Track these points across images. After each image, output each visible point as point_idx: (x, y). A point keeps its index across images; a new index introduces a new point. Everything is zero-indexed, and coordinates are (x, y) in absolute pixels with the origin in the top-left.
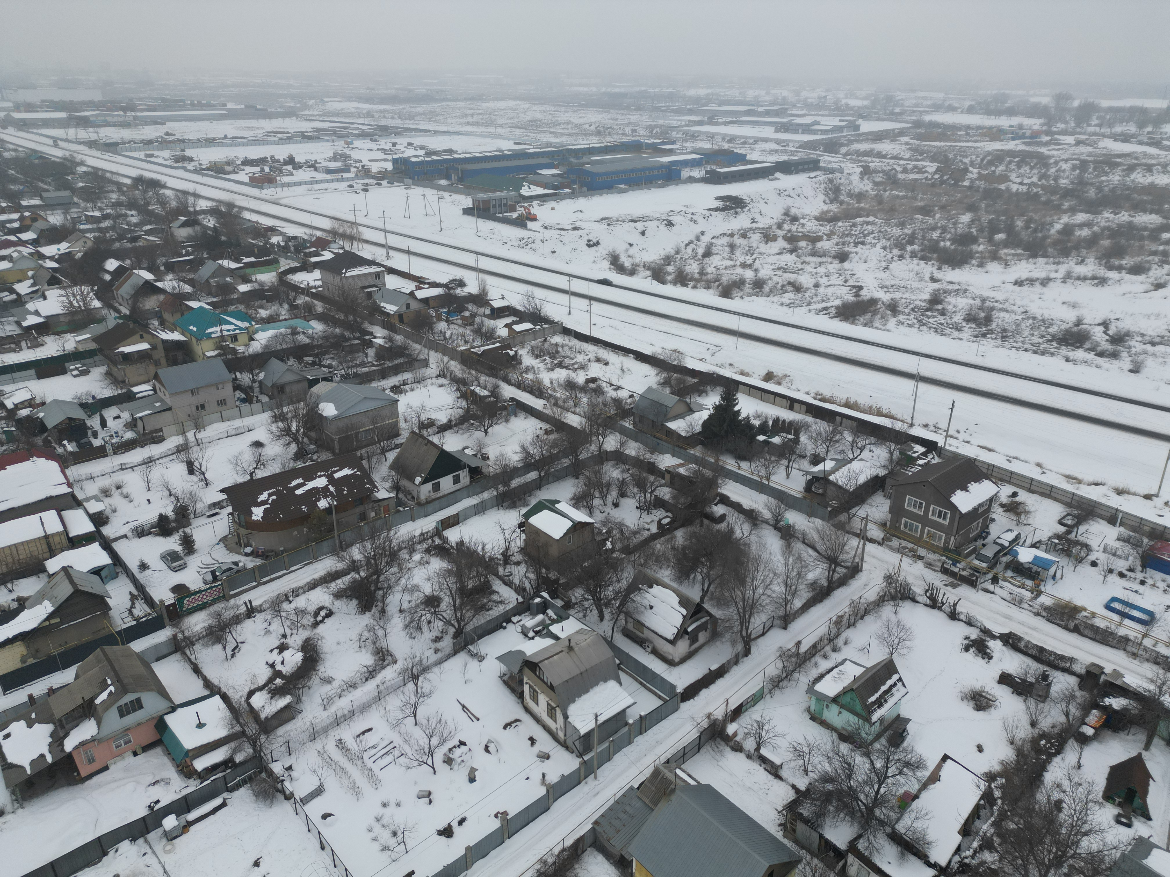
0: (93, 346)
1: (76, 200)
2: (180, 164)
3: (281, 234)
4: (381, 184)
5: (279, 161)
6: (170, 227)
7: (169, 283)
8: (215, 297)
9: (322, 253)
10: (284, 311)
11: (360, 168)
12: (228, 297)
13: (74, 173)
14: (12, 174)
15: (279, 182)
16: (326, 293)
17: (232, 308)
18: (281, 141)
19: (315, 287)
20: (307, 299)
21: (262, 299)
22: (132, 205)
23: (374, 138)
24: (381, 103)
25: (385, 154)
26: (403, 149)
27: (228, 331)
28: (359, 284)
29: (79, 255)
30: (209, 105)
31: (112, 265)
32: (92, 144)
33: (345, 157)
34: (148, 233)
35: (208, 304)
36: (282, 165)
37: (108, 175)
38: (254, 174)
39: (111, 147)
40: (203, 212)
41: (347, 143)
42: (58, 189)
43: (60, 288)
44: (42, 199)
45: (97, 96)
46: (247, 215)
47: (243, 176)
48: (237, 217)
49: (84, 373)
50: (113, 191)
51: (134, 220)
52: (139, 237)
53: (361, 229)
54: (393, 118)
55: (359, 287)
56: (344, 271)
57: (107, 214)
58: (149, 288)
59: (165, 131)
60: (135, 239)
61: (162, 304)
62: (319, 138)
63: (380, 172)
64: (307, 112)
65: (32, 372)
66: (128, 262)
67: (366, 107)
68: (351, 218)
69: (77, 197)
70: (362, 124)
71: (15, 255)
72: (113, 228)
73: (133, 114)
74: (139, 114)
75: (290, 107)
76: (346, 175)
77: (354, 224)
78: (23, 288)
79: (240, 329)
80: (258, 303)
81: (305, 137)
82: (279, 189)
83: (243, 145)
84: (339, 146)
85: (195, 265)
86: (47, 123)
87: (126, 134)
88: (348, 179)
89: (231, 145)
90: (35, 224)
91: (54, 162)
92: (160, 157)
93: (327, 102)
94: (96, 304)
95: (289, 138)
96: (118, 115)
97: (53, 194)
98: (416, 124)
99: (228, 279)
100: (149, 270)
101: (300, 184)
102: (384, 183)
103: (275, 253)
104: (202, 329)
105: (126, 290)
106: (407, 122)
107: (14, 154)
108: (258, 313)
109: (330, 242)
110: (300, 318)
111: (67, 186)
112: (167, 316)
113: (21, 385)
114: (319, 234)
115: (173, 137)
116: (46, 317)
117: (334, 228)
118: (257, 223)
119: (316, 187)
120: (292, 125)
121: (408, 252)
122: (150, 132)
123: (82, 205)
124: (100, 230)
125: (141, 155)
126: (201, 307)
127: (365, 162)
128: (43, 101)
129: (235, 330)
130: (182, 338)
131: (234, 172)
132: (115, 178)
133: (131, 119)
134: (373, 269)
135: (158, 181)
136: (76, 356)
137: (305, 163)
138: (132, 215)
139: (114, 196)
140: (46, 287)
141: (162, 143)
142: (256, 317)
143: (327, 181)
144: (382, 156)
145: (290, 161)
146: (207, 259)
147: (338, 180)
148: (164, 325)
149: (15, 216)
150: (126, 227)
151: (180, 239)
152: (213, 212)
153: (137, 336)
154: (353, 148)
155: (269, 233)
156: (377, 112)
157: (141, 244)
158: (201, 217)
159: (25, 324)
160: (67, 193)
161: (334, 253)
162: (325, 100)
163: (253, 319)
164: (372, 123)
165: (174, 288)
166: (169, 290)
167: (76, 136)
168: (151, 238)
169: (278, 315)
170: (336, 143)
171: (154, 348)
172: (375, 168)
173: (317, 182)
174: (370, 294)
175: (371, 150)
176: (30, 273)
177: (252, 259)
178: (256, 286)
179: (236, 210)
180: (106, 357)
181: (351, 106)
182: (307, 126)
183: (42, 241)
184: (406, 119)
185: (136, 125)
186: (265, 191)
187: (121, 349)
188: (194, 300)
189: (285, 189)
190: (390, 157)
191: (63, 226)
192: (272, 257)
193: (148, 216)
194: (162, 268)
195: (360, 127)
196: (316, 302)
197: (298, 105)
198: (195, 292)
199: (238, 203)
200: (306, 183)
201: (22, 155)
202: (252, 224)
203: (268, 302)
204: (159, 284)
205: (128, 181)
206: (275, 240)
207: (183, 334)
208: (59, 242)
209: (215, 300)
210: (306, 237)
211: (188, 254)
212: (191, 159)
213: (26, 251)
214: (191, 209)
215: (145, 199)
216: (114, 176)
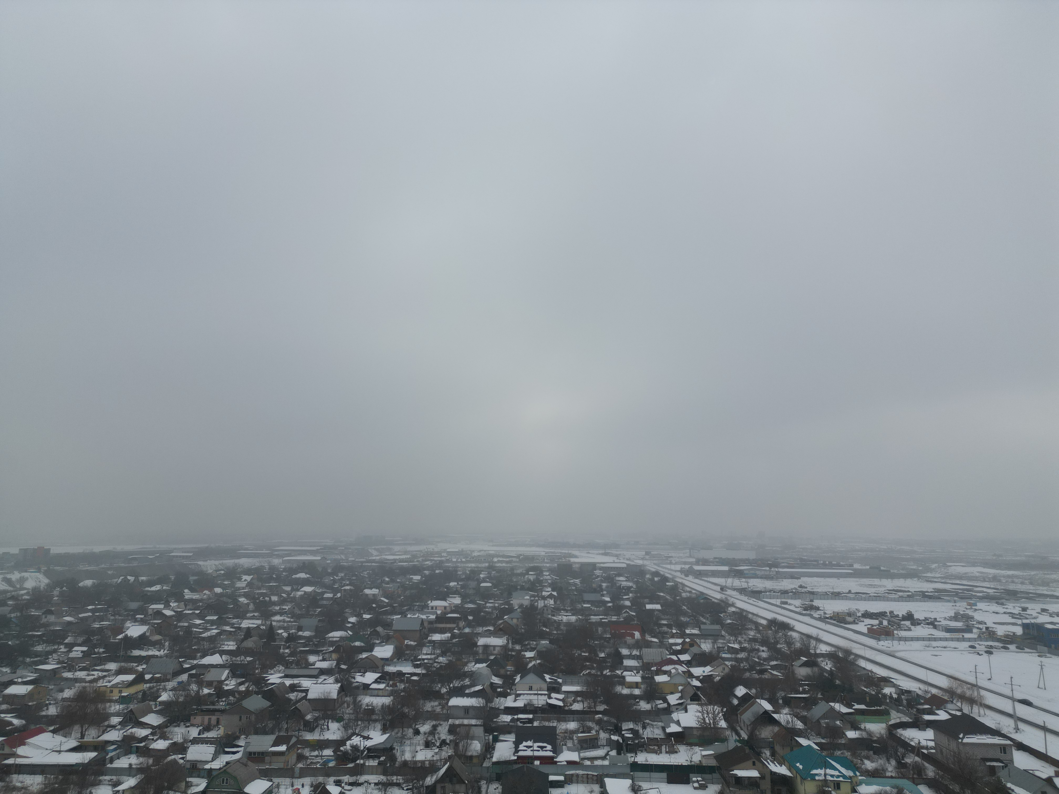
0: (713, 763)
1: (723, 633)
2: (808, 612)
3: (894, 686)
4: (1008, 648)
5: (897, 616)
6: (792, 665)
7: (783, 717)
8: (823, 738)
9: (937, 712)
10: (891, 768)
11: (984, 630)
12: (836, 741)
13: (725, 612)
14: (684, 609)
15: (896, 636)
16: (939, 757)
17: (838, 753)
18: (901, 599)
19: (927, 748)
20: (917, 759)
21: (869, 750)
22: (764, 642)
23: (1000, 601)
24: (1009, 569)
25: (1013, 618)
26: (1035, 614)
27: (832, 776)
28: (979, 754)
29: (718, 678)
30: (838, 566)
31: (741, 691)
32: (742, 591)
33: (967, 618)
34: (774, 667)
35: (816, 744)
36: (901, 620)
37: (750, 616)
38: (872, 625)
39: (756, 594)
40: (822, 655)
41: (969, 604)
42: (712, 623)
43: (698, 704)
44: (700, 630)
45: (752, 555)
46: (862, 663)
47: (862, 627)
48: (853, 663)
49: (703, 787)
50: (751, 629)
51: (764, 655)
52: (766, 670)
53: (983, 693)
54: (1022, 583)
55: (979, 757)
56: (961, 736)
57: (744, 647)
58: (767, 719)
59: (799, 584)
60: (762, 672)
61: (775, 736)
62: (940, 598)
63: (1007, 636)
64: (929, 575)
65: (664, 775)
66: (754, 691)
67: (992, 571)
68: (971, 679)
69: (724, 631)
70: (988, 588)
71: (673, 671)
72: (746, 659)
73: (777, 570)
74: (781, 570)
75: (912, 569)
76: (967, 635)
77: (974, 686)
78: (673, 699)
79: (844, 776)
80: (864, 753)
81: (925, 596)
82: (896, 643)
83: (865, 600)
84: (962, 607)
85: (809, 703)
86: (715, 574)
87: (768, 584)
88: (969, 640)
89: (854, 599)
90: (691, 649)
91: (714, 602)
92: (792, 604)
93: (950, 566)
94: (723, 724)
95: (908, 596)
96: (765, 570)
97: (709, 627)
98: (1052, 591)
99: (838, 723)
100: (770, 701)
101: (918, 639)
102: (1012, 647)
103: (887, 704)
104: (808, 768)
105: (748, 716)
106: (1041, 588)
107: (688, 594)
108: (863, 764)
109: (946, 702)
110: (908, 779)
111: (719, 621)
112: (778, 748)
113: (655, 785)
114: (934, 691)
115: (805, 590)
116: (684, 728)
117: (951, 688)
118: (872, 672)
119: (934, 644)
120: (913, 585)
121: (1044, 728)
122: (787, 584)
123: (727, 638)
124: (736, 660)
125: (778, 602)
126: (809, 746)
127: (990, 624)
128: (715, 558)
129: (838, 777)
130: (788, 773)
131: (854, 622)
132: (755, 619)
133: (774, 573)
134: (997, 740)
135: (788, 624)
136: (698, 769)
137: (924, 620)
138: (763, 651)
139: (752, 633)
140: (689, 701)
141: (796, 594)
142: (860, 768)
143: (946, 639)
144: (1009, 619)
145: (909, 617)
146: (821, 699)
147: (958, 640)
148: (775, 757)
149: (680, 641)
150: (757, 660)
151: (799, 677)
152: (831, 656)
153: (750, 763)
154: (976, 610)
155: (882, 684)
156: (1004, 577)
157: (766, 677)
158: (820, 660)
159: (668, 730)
160: (717, 627)
161: (950, 714)
162: (948, 564)
163: (858, 769)
164: (999, 587)
165: (788, 722)
166: (783, 723)
167: (732, 584)
168: (775, 673)
169: (884, 770)
170: (958, 604)
171: (762, 777)
172: (1001, 631)
173: (935, 639)
174: (993, 769)
175: (997, 613)
176: (680, 688)
177: (863, 707)
178: (865, 735)
179: (852, 657)
180: (723, 777)
181: (975, 571)
182: (927, 587)
183: (694, 663)
184: (1039, 585)
185: (777, 578)
186: (881, 643)
187: (736, 772)
188: (804, 737)
189: (902, 643)
190: (1019, 622)
191: (710, 653)
192: (883, 707)
193: (775, 653)
194: (781, 701)
195: (985, 590)
196: (927, 765)
197: (920, 568)
198: (806, 730)
199: (854, 651)
200: (923, 639)
201: (694, 596)
202: (866, 672)
203: (875, 753)
204: (776, 716)
205: (764, 622)
206: (887, 691)
207: (790, 770)
208: (705, 666)
209: (823, 741)
210: (920, 693)
211: (804, 692)
212: (817, 609)
213: (681, 669)
214: (812, 651)
215: (775, 638)
216: (755, 617)
